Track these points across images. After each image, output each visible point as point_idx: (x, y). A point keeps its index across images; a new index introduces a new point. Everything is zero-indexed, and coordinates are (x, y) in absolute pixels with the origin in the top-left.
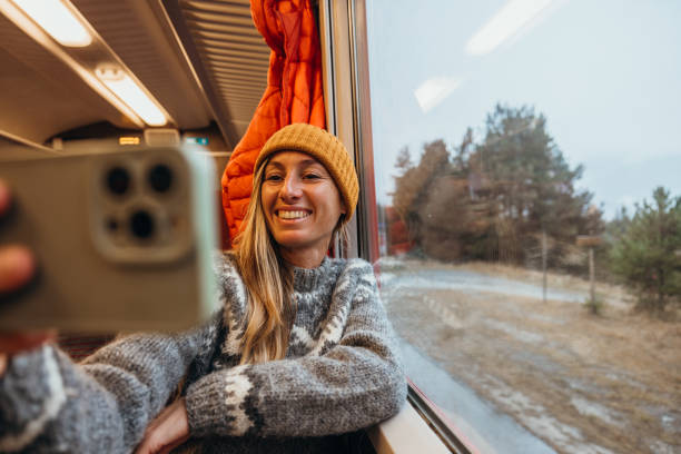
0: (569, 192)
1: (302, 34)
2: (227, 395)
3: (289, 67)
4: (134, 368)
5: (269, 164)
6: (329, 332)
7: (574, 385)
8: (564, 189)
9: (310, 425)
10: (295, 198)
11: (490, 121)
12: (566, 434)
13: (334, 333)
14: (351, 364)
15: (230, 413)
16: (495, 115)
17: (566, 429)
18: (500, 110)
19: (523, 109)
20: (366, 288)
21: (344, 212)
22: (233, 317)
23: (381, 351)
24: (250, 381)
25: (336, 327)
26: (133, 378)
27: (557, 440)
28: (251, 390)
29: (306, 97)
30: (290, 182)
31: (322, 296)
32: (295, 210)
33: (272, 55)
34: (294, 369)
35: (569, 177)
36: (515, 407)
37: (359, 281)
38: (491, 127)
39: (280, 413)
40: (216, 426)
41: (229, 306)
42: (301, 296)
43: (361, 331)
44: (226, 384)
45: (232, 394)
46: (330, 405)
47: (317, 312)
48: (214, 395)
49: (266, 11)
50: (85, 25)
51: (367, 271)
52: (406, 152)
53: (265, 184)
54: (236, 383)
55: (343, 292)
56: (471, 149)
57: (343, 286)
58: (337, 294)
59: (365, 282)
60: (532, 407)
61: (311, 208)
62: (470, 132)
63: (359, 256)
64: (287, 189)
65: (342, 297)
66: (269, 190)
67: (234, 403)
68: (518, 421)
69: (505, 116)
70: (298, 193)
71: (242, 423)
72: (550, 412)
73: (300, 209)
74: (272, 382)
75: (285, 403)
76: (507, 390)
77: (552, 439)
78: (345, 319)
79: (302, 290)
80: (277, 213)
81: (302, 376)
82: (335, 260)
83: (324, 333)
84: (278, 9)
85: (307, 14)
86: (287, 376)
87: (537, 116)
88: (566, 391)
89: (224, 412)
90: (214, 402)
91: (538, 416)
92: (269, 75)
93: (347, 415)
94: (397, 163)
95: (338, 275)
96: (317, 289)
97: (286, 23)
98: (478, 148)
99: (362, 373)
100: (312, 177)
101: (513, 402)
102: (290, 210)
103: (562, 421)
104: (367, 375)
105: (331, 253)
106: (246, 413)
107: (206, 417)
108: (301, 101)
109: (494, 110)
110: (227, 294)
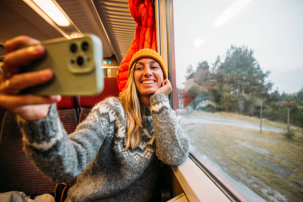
0: (262, 83)
1: (148, 17)
3: (143, 30)
5: (137, 64)
8: (260, 81)
10: (151, 75)
11: (228, 53)
16: (230, 50)
18: (232, 48)
19: (243, 47)
22: (120, 123)
29: (149, 40)
33: (136, 25)
35: (262, 76)
38: (228, 55)
41: (118, 118)
49: (135, 7)
50: (67, 18)
53: (136, 71)
56: (219, 64)
61: (155, 79)
62: (219, 57)
66: (138, 74)
69: (235, 50)
70: (151, 73)
80: (142, 82)
84: (139, 7)
85: (150, 9)
87: (249, 50)
92: (135, 33)
94: (187, 71)
97: (142, 12)
98: (222, 64)
100: (154, 68)
108: (148, 42)
109: (230, 48)
110: (118, 114)
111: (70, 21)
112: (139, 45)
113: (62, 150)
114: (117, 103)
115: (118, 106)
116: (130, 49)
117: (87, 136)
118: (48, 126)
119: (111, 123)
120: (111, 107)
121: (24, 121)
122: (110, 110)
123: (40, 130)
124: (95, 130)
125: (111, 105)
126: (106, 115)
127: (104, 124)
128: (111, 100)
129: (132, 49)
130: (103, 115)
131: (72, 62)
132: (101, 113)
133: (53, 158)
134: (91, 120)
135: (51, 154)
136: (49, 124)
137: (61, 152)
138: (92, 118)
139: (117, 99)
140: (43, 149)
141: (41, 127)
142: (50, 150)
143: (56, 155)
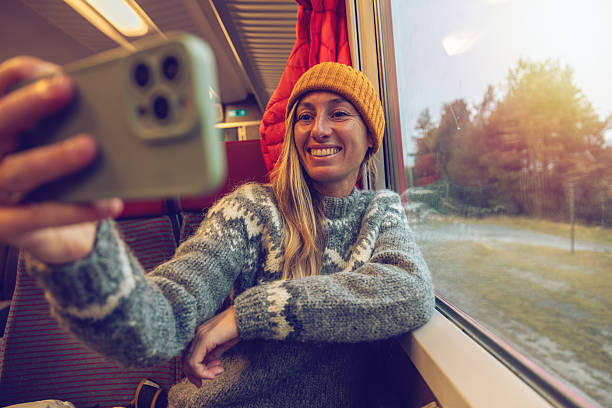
0: (599, 143)
2: (268, 304)
3: (315, 19)
4: (183, 282)
5: (300, 105)
6: (359, 253)
7: (605, 333)
8: (594, 140)
9: (344, 331)
10: (326, 137)
11: (512, 77)
12: (598, 378)
13: (363, 254)
14: (380, 277)
15: (272, 319)
16: (517, 71)
17: (597, 373)
18: (522, 65)
19: (547, 62)
20: (394, 215)
21: (371, 146)
22: (271, 239)
23: (409, 267)
24: (288, 292)
25: (365, 248)
26: (182, 289)
27: (587, 383)
28: (290, 299)
29: (332, 45)
30: (320, 122)
31: (351, 223)
32: (326, 148)
34: (327, 282)
36: (542, 351)
37: (387, 209)
38: (513, 83)
39: (317, 320)
40: (261, 330)
41: (266, 230)
42: (331, 223)
43: (389, 250)
44: (268, 295)
45: (273, 303)
46: (361, 313)
47: (347, 236)
48: (257, 304)
51: (395, 201)
52: (426, 114)
53: (297, 124)
54: (276, 295)
55: (372, 218)
56: (492, 106)
57: (372, 213)
58: (367, 220)
59: (392, 210)
60: (560, 352)
61: (340, 145)
62: (490, 89)
63: (387, 187)
64: (318, 129)
65: (371, 222)
66: (301, 129)
67: (275, 311)
68: (545, 363)
69: (528, 71)
70: (328, 132)
71: (284, 329)
72: (579, 357)
73: (330, 147)
74: (308, 293)
75: (320, 311)
76: (533, 335)
77: (582, 382)
78: (373, 242)
79: (332, 217)
80: (309, 151)
81: (334, 288)
82: (363, 192)
83: (354, 254)
86: (322, 288)
87: (563, 67)
88: (597, 338)
89: (267, 318)
90: (258, 310)
91: (567, 360)
92: (296, 29)
93: (377, 323)
94: (419, 125)
95: (366, 205)
96: (347, 216)
98: (499, 104)
99: (390, 286)
100: (340, 114)
101: (541, 346)
102: (321, 149)
103: (592, 366)
104: (396, 288)
105: (360, 185)
106: (286, 319)
107: (253, 322)
108: (328, 48)
109: (516, 66)
110: (264, 220)
111: (147, 22)
112: (308, 56)
113: (136, 315)
114: (263, 197)
115: (264, 204)
116: (287, 69)
117: (197, 267)
118: (97, 275)
119: (250, 242)
120: (248, 206)
121: (41, 267)
122: (246, 214)
123: (80, 285)
124: (215, 254)
125: (248, 202)
126: (238, 223)
127: (235, 243)
128: (248, 191)
129: (293, 68)
130: (232, 223)
131: (142, 112)
132: (227, 219)
133: (117, 332)
134: (206, 234)
135: (112, 325)
136: (99, 269)
137: (134, 319)
138: (208, 231)
139: (261, 189)
140: (92, 319)
141: (80, 278)
142: (109, 319)
143: (124, 327)
